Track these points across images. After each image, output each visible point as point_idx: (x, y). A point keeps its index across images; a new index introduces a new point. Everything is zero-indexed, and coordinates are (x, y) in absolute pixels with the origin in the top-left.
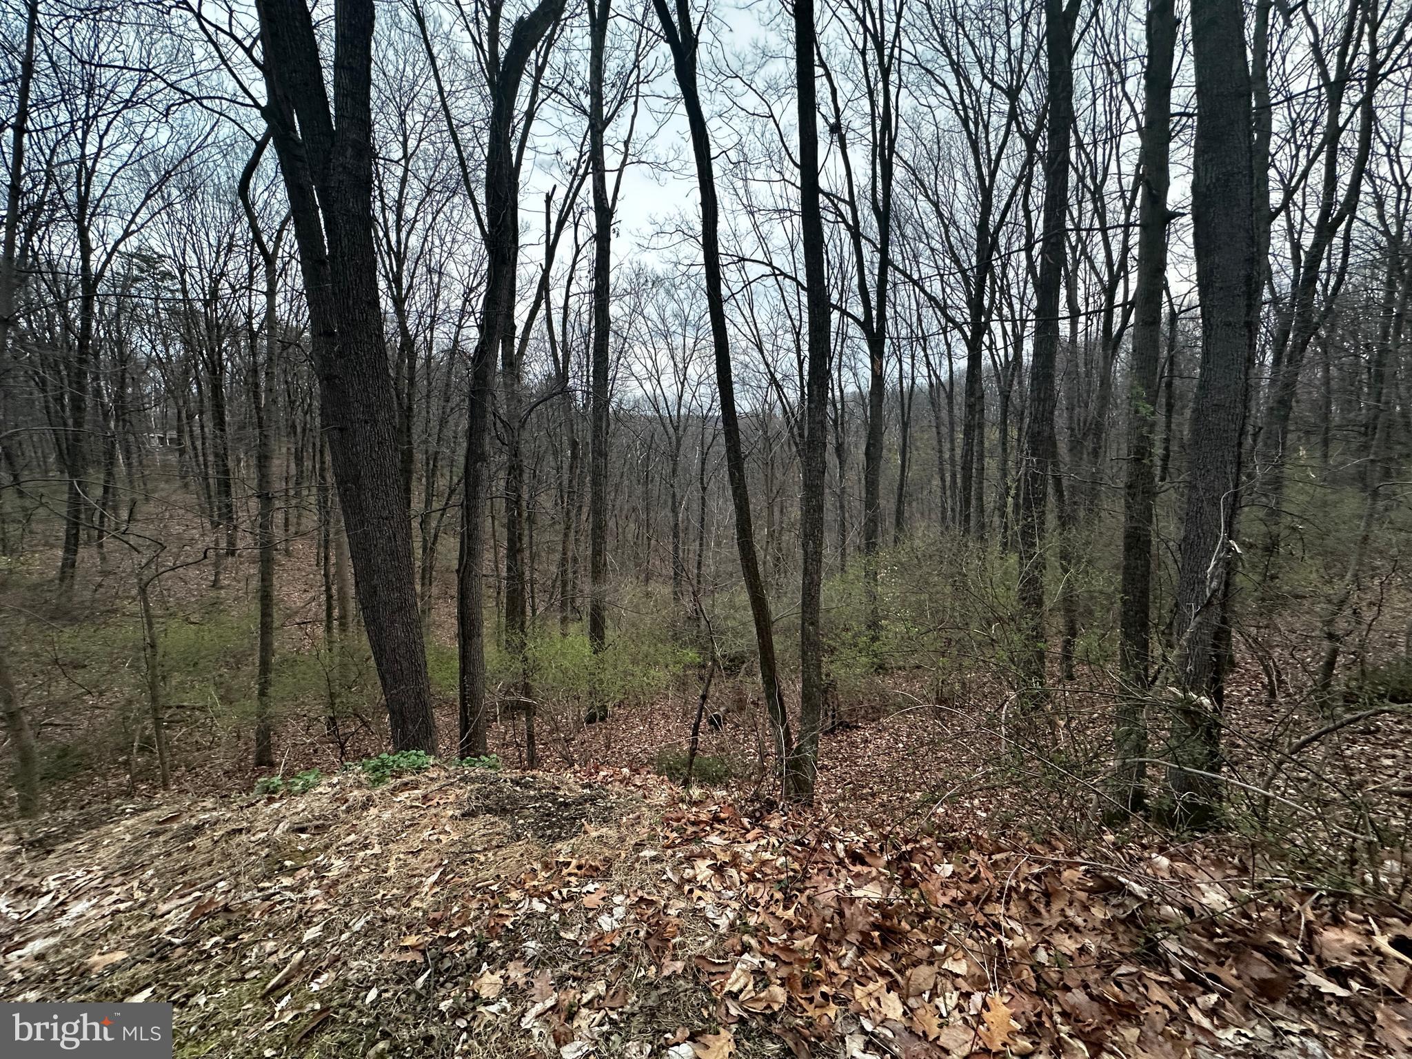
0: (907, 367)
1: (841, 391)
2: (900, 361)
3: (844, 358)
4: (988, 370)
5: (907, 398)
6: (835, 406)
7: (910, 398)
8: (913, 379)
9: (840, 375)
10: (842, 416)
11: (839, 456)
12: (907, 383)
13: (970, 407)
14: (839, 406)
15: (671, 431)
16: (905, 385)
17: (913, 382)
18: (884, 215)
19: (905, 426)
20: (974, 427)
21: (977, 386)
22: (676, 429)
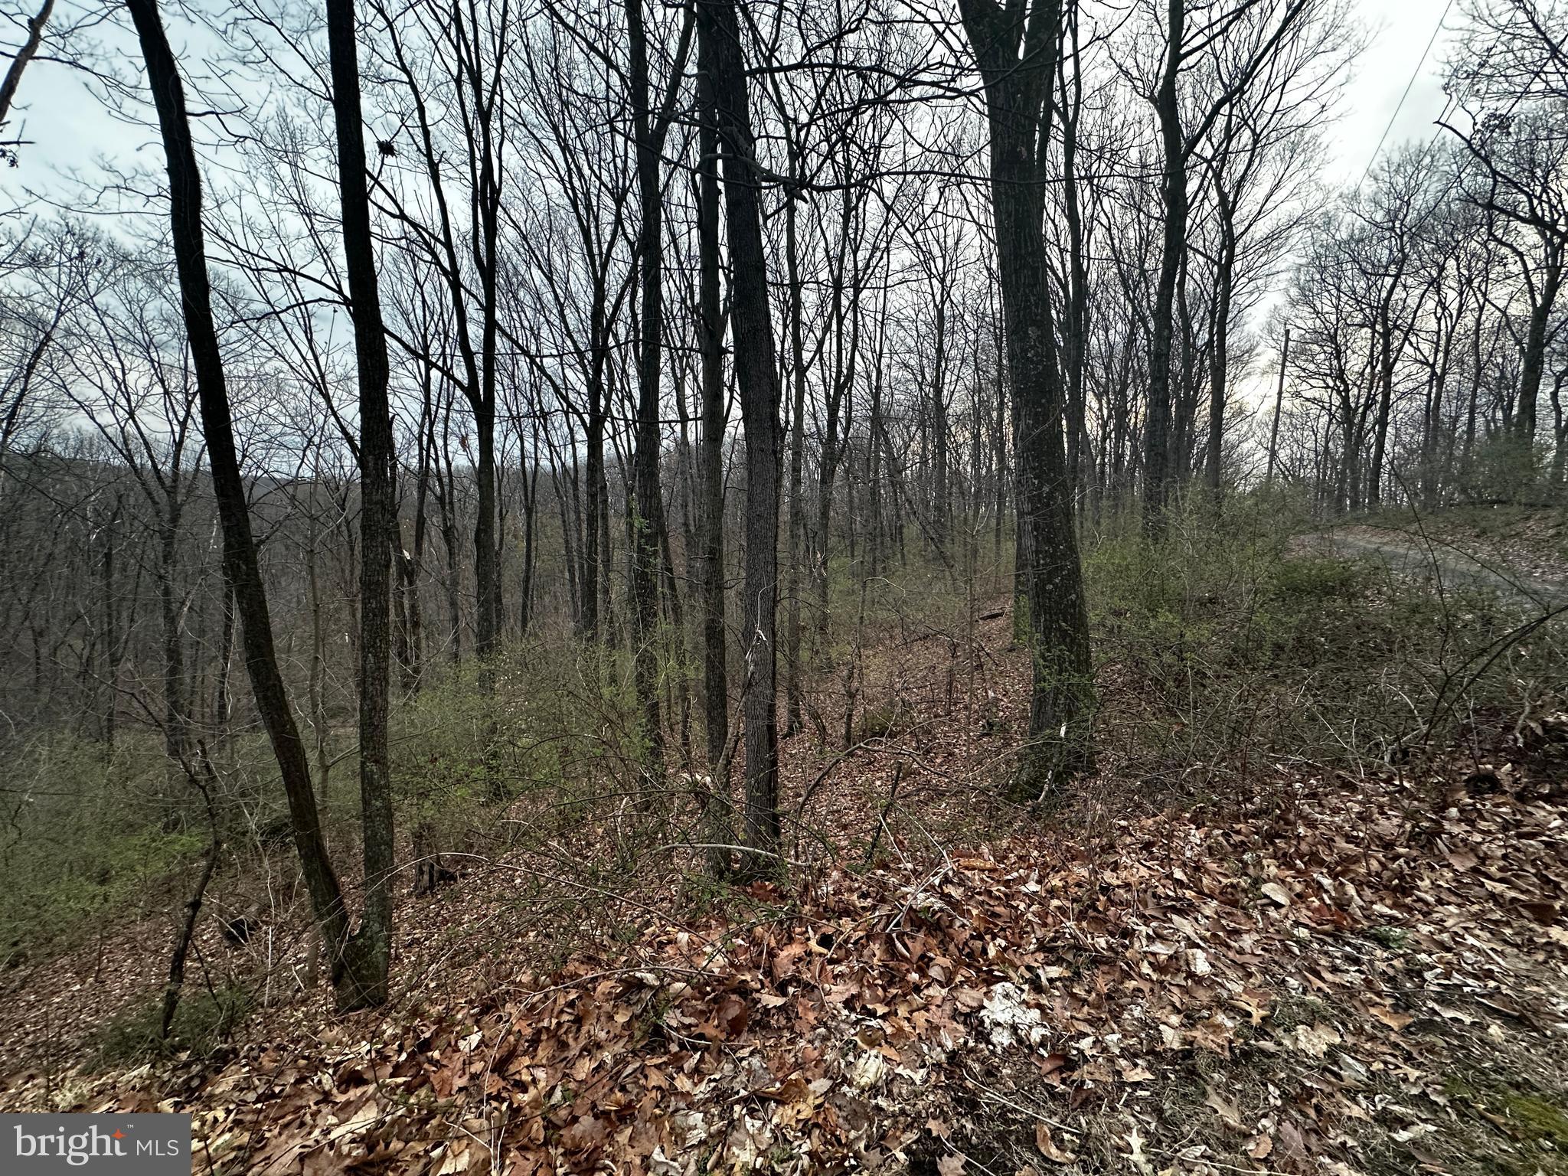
0: (529, 446)
1: (449, 464)
2: (521, 437)
3: (450, 424)
4: (610, 460)
5: (528, 480)
6: (440, 480)
7: (534, 481)
8: (536, 460)
9: (446, 445)
10: (451, 493)
11: (448, 542)
12: (529, 464)
13: (592, 496)
14: (446, 480)
15: (161, 495)
16: (527, 465)
17: (537, 464)
18: (488, 270)
19: (529, 511)
20: (596, 517)
21: (598, 476)
22: (171, 492)
